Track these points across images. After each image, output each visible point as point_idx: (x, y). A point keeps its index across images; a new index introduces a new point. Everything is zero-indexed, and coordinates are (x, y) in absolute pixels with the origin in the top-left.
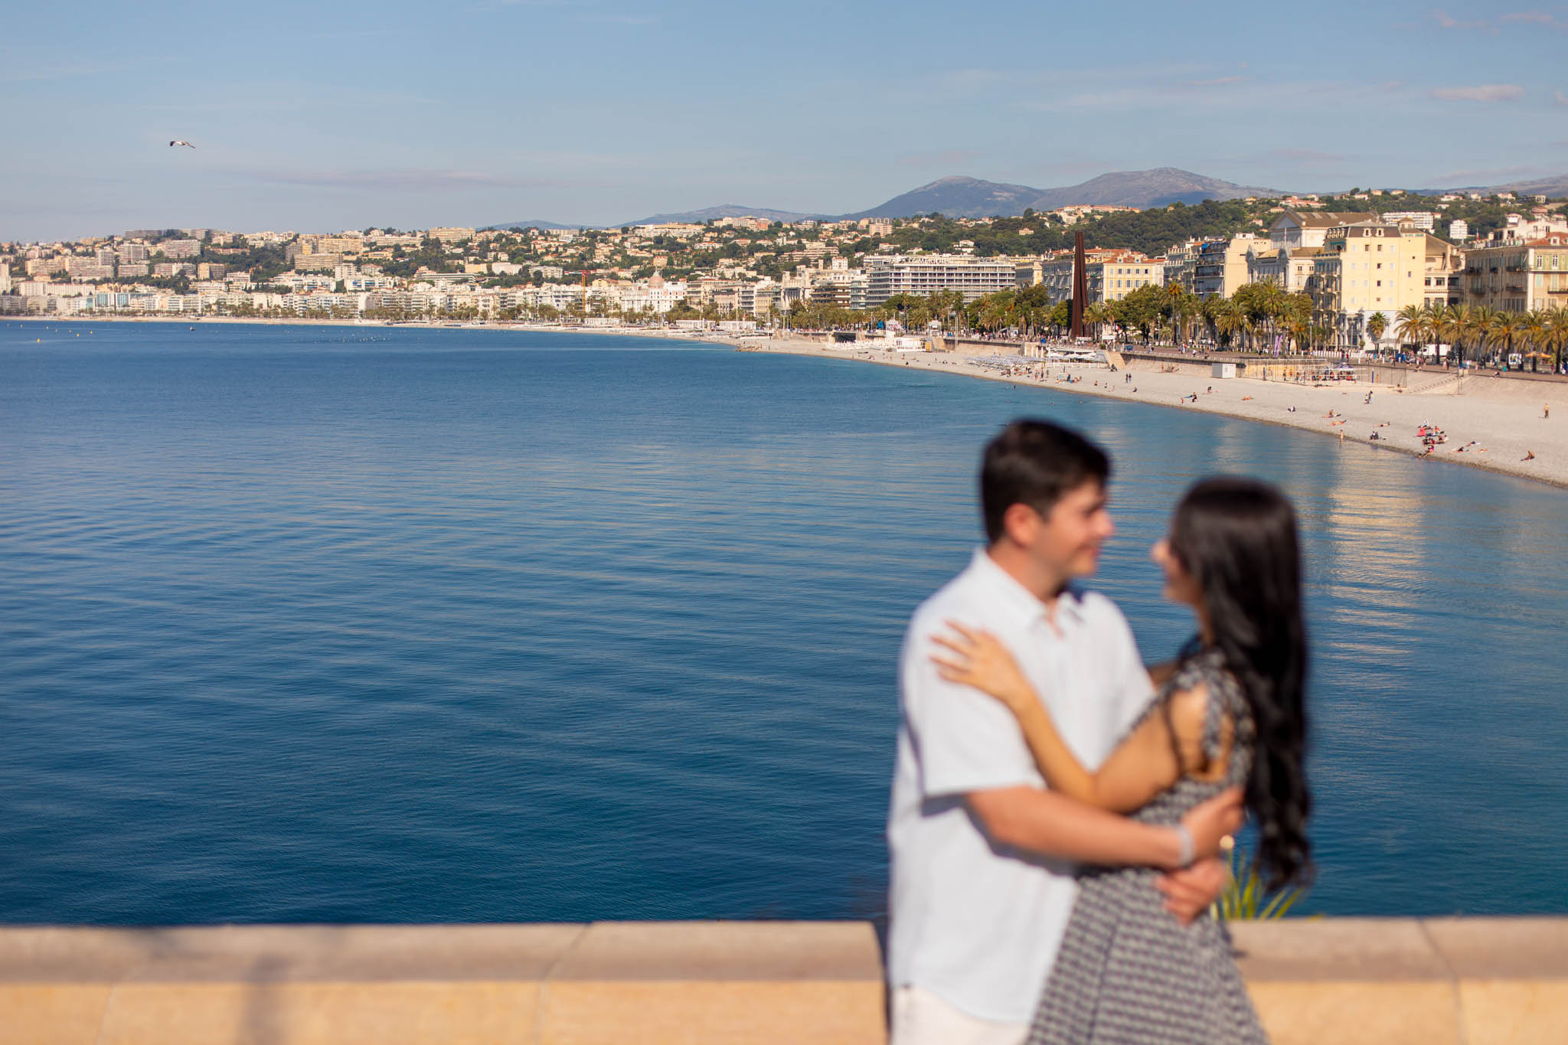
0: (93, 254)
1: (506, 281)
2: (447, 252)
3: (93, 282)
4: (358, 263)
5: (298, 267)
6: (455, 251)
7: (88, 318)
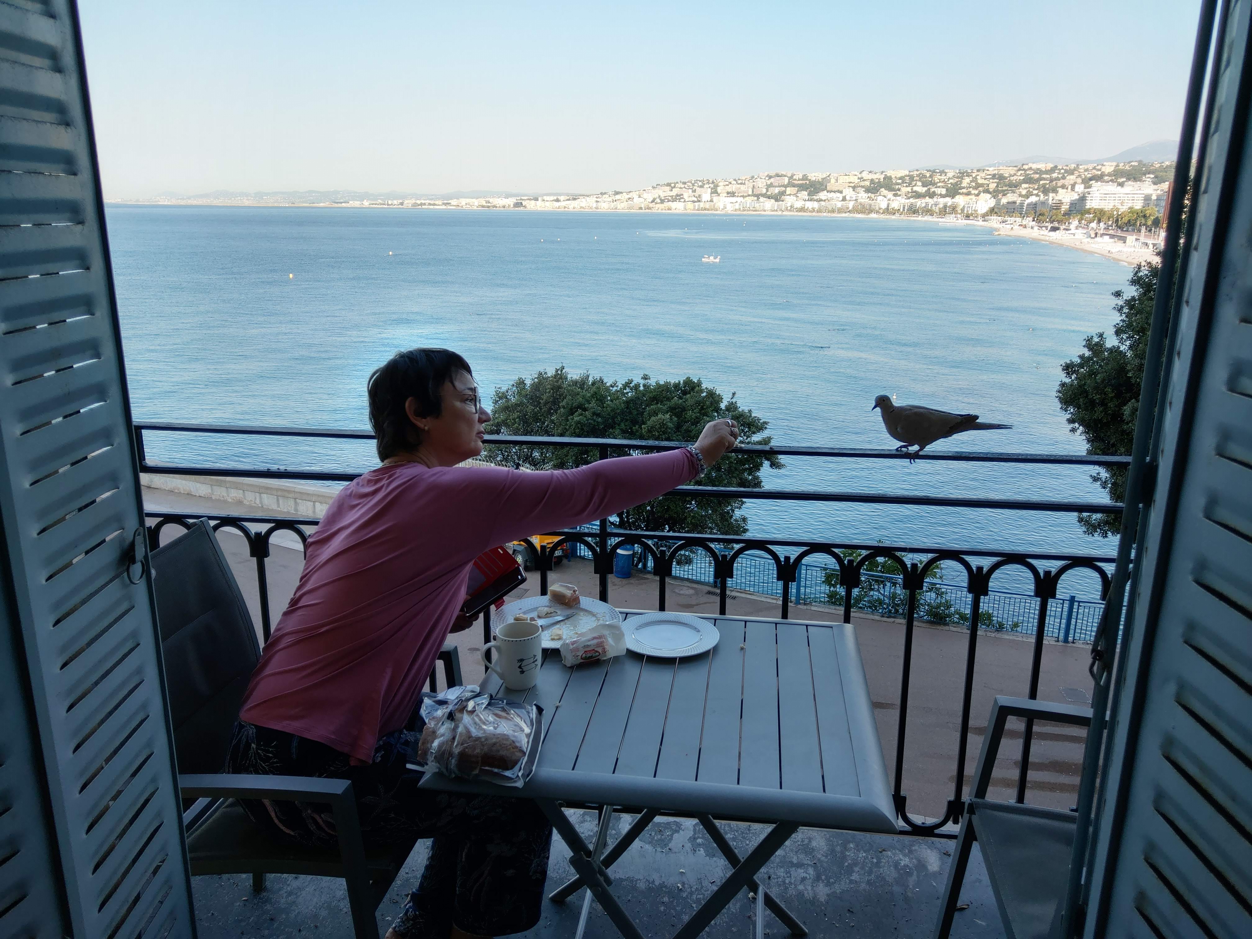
0: (744, 184)
1: (918, 196)
2: (894, 182)
3: (743, 197)
4: (854, 188)
5: (828, 188)
6: (898, 181)
7: (738, 212)
